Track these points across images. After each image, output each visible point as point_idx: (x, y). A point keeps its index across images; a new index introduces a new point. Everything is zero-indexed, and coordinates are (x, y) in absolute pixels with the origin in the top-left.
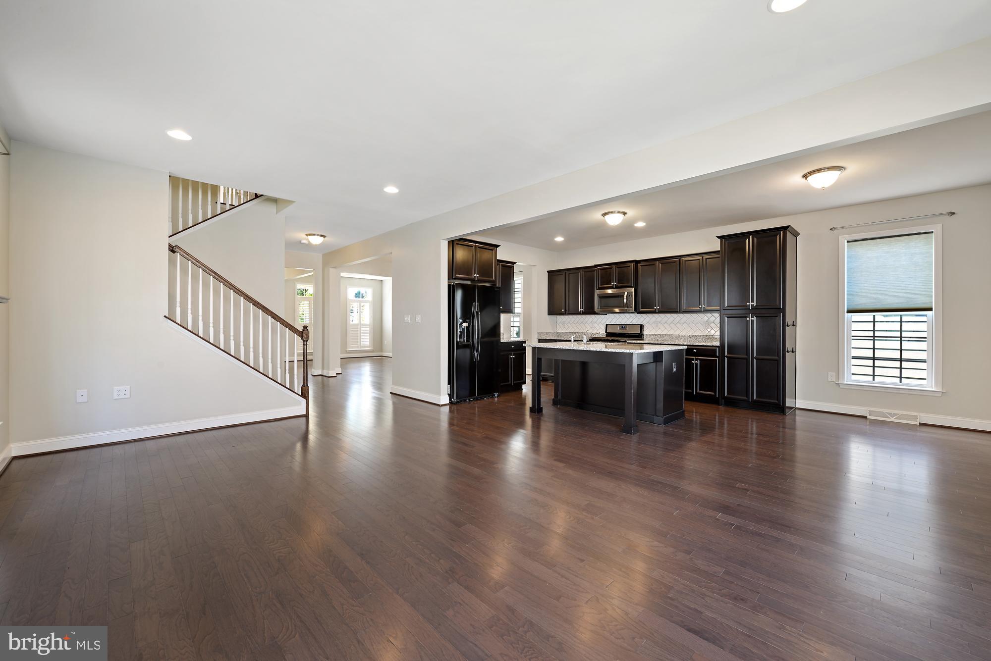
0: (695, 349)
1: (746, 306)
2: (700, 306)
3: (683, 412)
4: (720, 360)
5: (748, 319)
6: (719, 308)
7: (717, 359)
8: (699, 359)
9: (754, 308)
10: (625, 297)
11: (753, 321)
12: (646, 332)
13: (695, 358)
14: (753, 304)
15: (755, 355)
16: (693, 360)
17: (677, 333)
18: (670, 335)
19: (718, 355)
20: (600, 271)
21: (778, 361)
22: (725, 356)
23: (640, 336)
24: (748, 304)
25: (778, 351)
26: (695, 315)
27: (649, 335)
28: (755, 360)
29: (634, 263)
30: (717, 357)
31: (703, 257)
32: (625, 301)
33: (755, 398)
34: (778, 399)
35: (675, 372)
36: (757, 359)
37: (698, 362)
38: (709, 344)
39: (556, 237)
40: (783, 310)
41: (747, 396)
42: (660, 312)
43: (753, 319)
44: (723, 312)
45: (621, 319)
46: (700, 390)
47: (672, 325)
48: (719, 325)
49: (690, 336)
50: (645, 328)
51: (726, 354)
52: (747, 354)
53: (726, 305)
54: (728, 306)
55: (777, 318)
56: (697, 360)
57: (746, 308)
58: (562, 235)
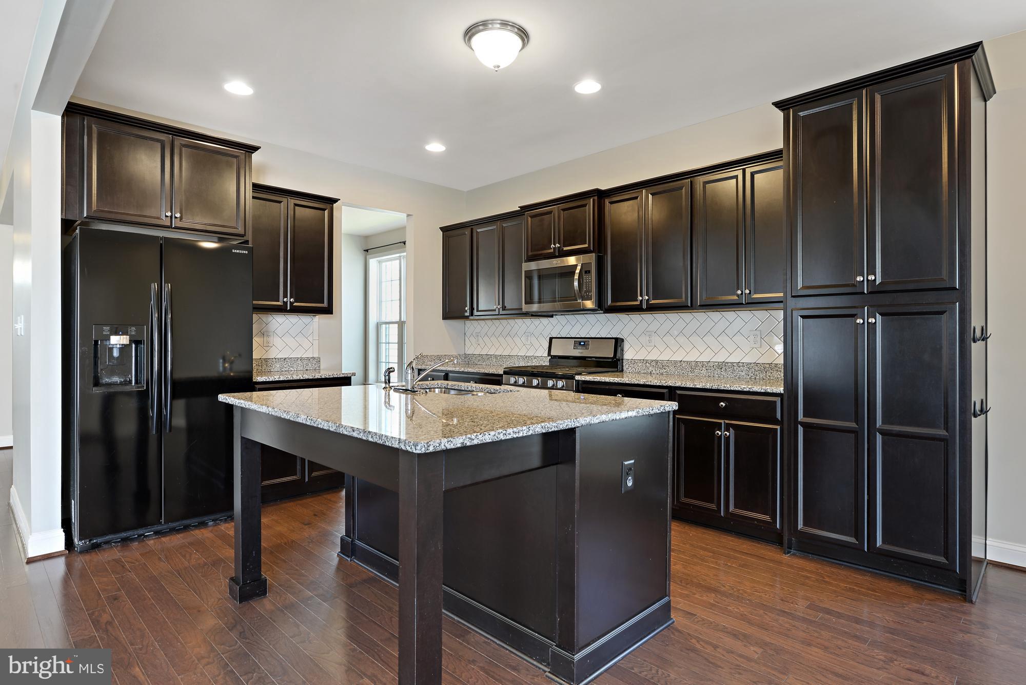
0: (723, 399)
1: (854, 285)
2: (739, 292)
3: (667, 608)
4: (786, 432)
5: (860, 321)
6: (781, 295)
7: (778, 427)
8: (734, 426)
9: (876, 291)
10: (576, 277)
11: (872, 327)
12: (629, 354)
13: (722, 421)
14: (872, 277)
15: (879, 423)
16: (719, 427)
17: (692, 357)
18: (676, 362)
19: (779, 416)
20: (529, 219)
21: (946, 442)
22: (797, 422)
23: (614, 363)
24: (860, 278)
25: (946, 413)
26: (730, 315)
27: (634, 362)
28: (879, 438)
29: (596, 198)
30: (775, 422)
31: (744, 170)
32: (576, 284)
33: (879, 543)
34: (947, 552)
35: (631, 491)
36: (883, 433)
37: (730, 434)
38: (756, 389)
39: (428, 143)
40: (963, 294)
41: (858, 534)
42: (652, 308)
43: (872, 320)
44: (792, 303)
45: (578, 326)
46: (736, 507)
47: (681, 339)
48: (782, 339)
49: (722, 366)
50: (626, 346)
51: (801, 417)
52: (858, 419)
53: (800, 285)
54: (804, 288)
55: (944, 317)
56: (727, 428)
57: (855, 292)
58: (442, 138)
